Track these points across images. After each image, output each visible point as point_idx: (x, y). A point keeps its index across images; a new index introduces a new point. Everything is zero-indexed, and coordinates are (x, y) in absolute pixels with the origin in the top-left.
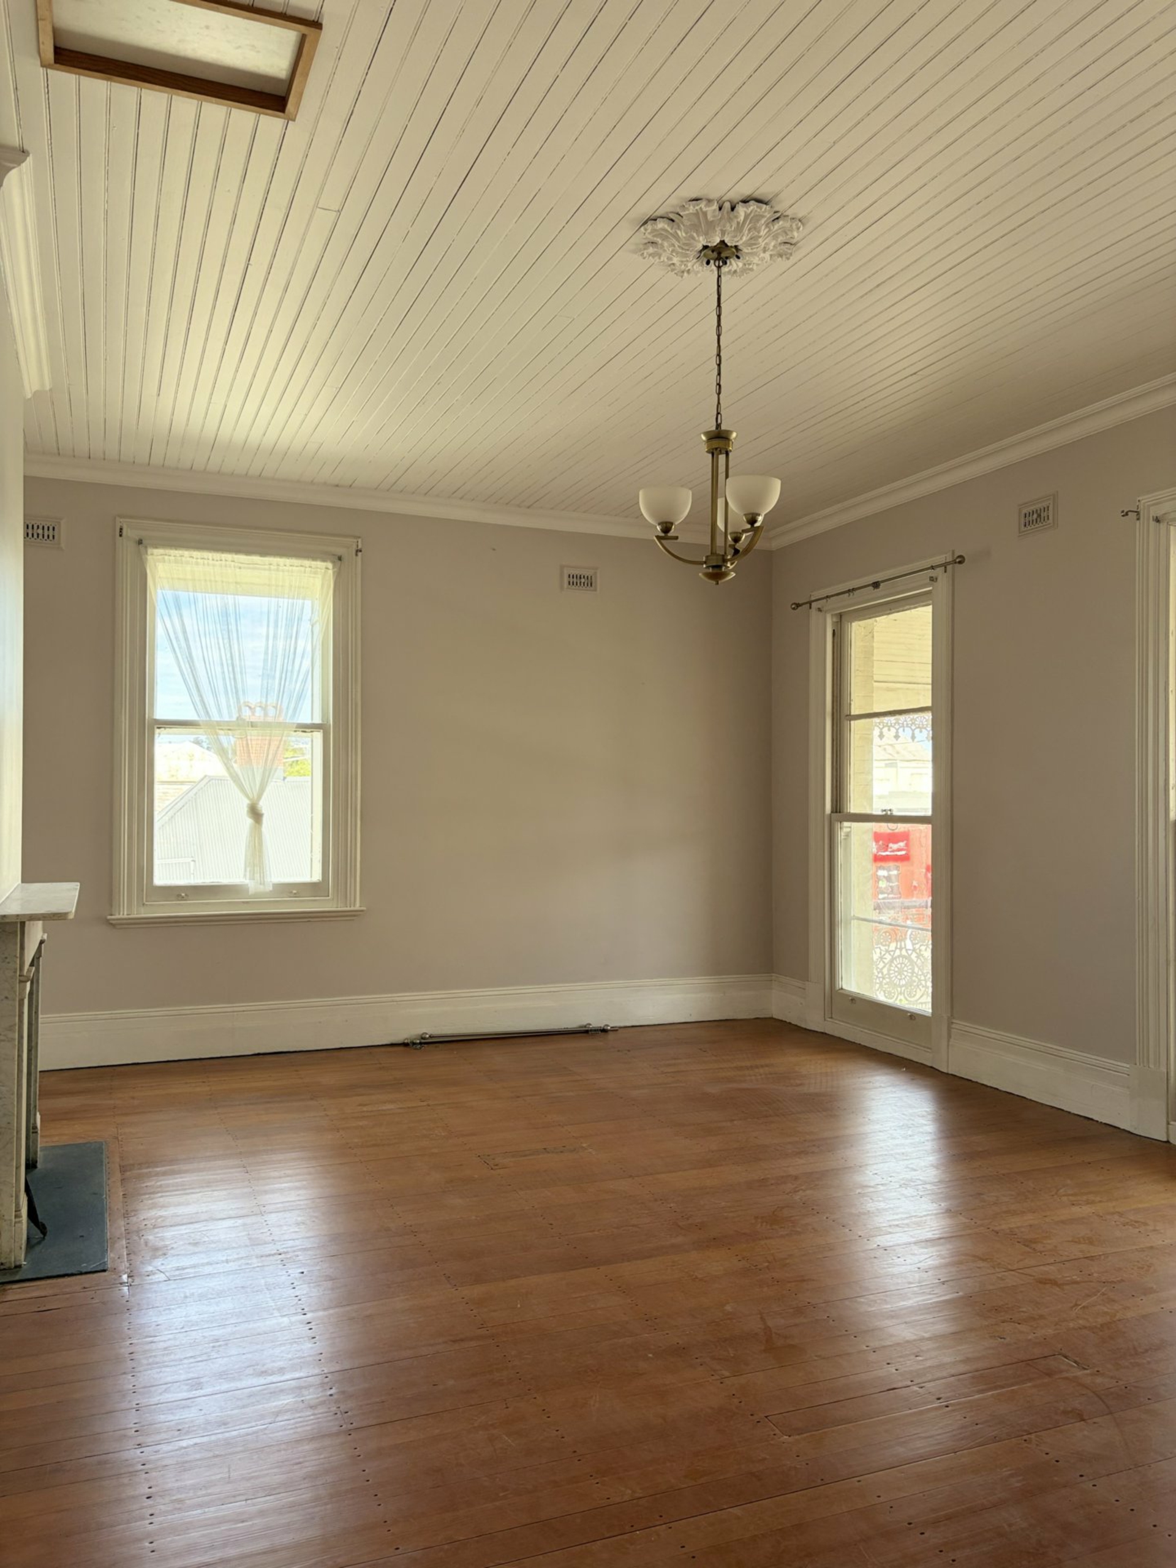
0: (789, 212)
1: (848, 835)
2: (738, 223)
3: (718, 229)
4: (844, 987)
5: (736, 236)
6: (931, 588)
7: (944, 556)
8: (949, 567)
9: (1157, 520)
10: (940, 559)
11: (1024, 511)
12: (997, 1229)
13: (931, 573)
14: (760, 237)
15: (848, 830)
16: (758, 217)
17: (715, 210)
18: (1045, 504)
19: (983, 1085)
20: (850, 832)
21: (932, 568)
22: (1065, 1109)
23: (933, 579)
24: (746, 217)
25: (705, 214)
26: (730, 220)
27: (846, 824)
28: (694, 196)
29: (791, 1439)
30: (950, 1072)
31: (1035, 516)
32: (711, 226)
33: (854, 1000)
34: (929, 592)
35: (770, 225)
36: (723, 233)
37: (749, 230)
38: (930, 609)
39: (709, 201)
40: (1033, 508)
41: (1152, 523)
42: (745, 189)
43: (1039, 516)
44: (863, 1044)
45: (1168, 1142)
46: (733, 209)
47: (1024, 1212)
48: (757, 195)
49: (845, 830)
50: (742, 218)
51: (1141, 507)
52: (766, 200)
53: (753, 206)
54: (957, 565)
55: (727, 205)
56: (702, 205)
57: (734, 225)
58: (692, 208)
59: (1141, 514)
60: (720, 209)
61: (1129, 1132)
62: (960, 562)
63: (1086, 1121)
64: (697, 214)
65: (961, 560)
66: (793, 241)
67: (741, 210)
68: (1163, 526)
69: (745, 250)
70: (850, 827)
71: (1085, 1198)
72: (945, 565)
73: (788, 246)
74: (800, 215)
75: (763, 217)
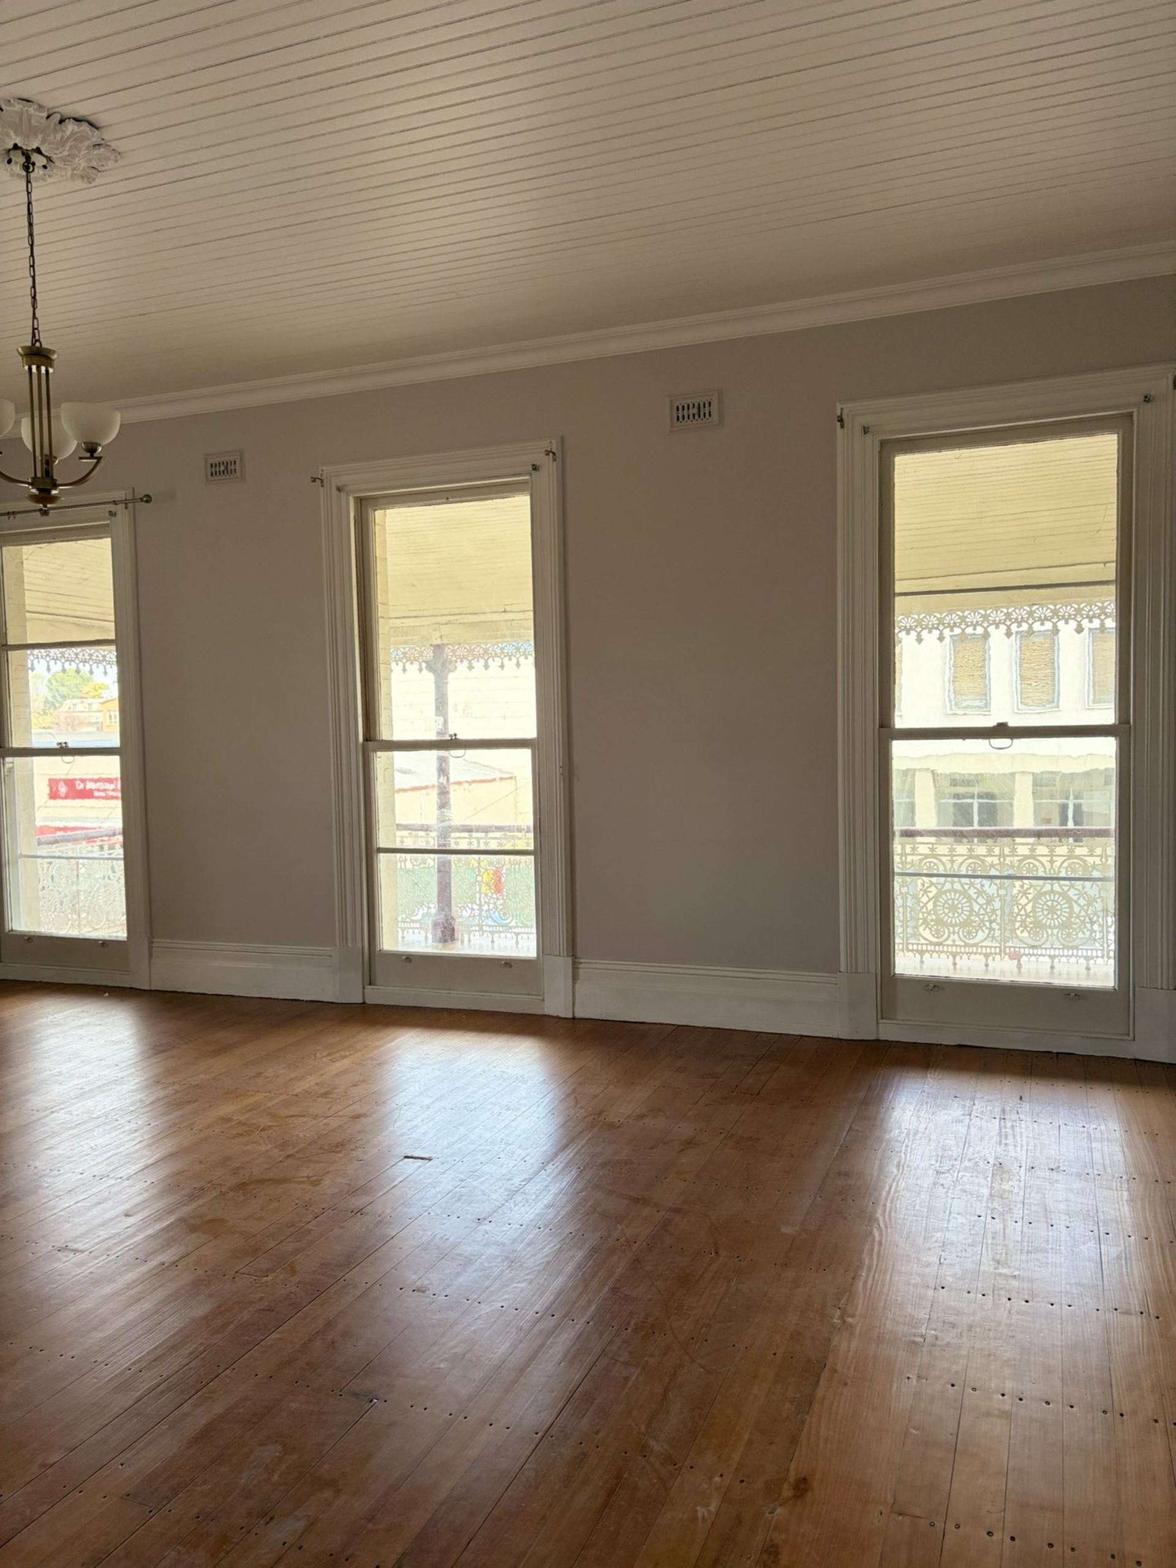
0: (114, 144)
1: (11, 770)
2: (62, 137)
3: (40, 137)
4: (14, 928)
5: (57, 149)
6: (109, 522)
7: (124, 492)
8: (130, 505)
9: (339, 489)
10: (120, 495)
11: (210, 461)
12: (295, 1093)
13: (112, 508)
14: (78, 157)
15: (11, 765)
16: (83, 138)
17: (42, 117)
18: (232, 459)
19: (190, 993)
20: (13, 767)
21: (115, 503)
22: (273, 997)
23: (112, 514)
24: (73, 134)
25: (30, 117)
26: (55, 131)
27: (8, 759)
28: (25, 96)
29: (270, 1277)
30: (153, 989)
31: (222, 468)
32: (33, 131)
33: (30, 939)
34: (107, 525)
35: (91, 148)
36: (44, 141)
37: (71, 147)
38: (109, 540)
39: (41, 107)
40: (221, 460)
41: (334, 492)
42: (82, 110)
43: (226, 468)
44: (45, 980)
45: (364, 1003)
46: (61, 122)
47: (303, 1077)
48: (92, 119)
49: (8, 766)
50: (68, 133)
51: (324, 475)
52: (98, 126)
53: (85, 127)
54: (143, 503)
55: (58, 117)
56: (32, 110)
57: (58, 137)
58: (18, 107)
59: (325, 482)
60: (48, 117)
61: (332, 1003)
62: (147, 502)
63: (294, 1003)
64: (21, 114)
65: (148, 499)
66: (101, 169)
67: (71, 127)
68: (343, 495)
69: (57, 164)
70: (13, 763)
71: (338, 1055)
72: (126, 503)
73: (95, 171)
74: (121, 151)
75: (89, 139)
